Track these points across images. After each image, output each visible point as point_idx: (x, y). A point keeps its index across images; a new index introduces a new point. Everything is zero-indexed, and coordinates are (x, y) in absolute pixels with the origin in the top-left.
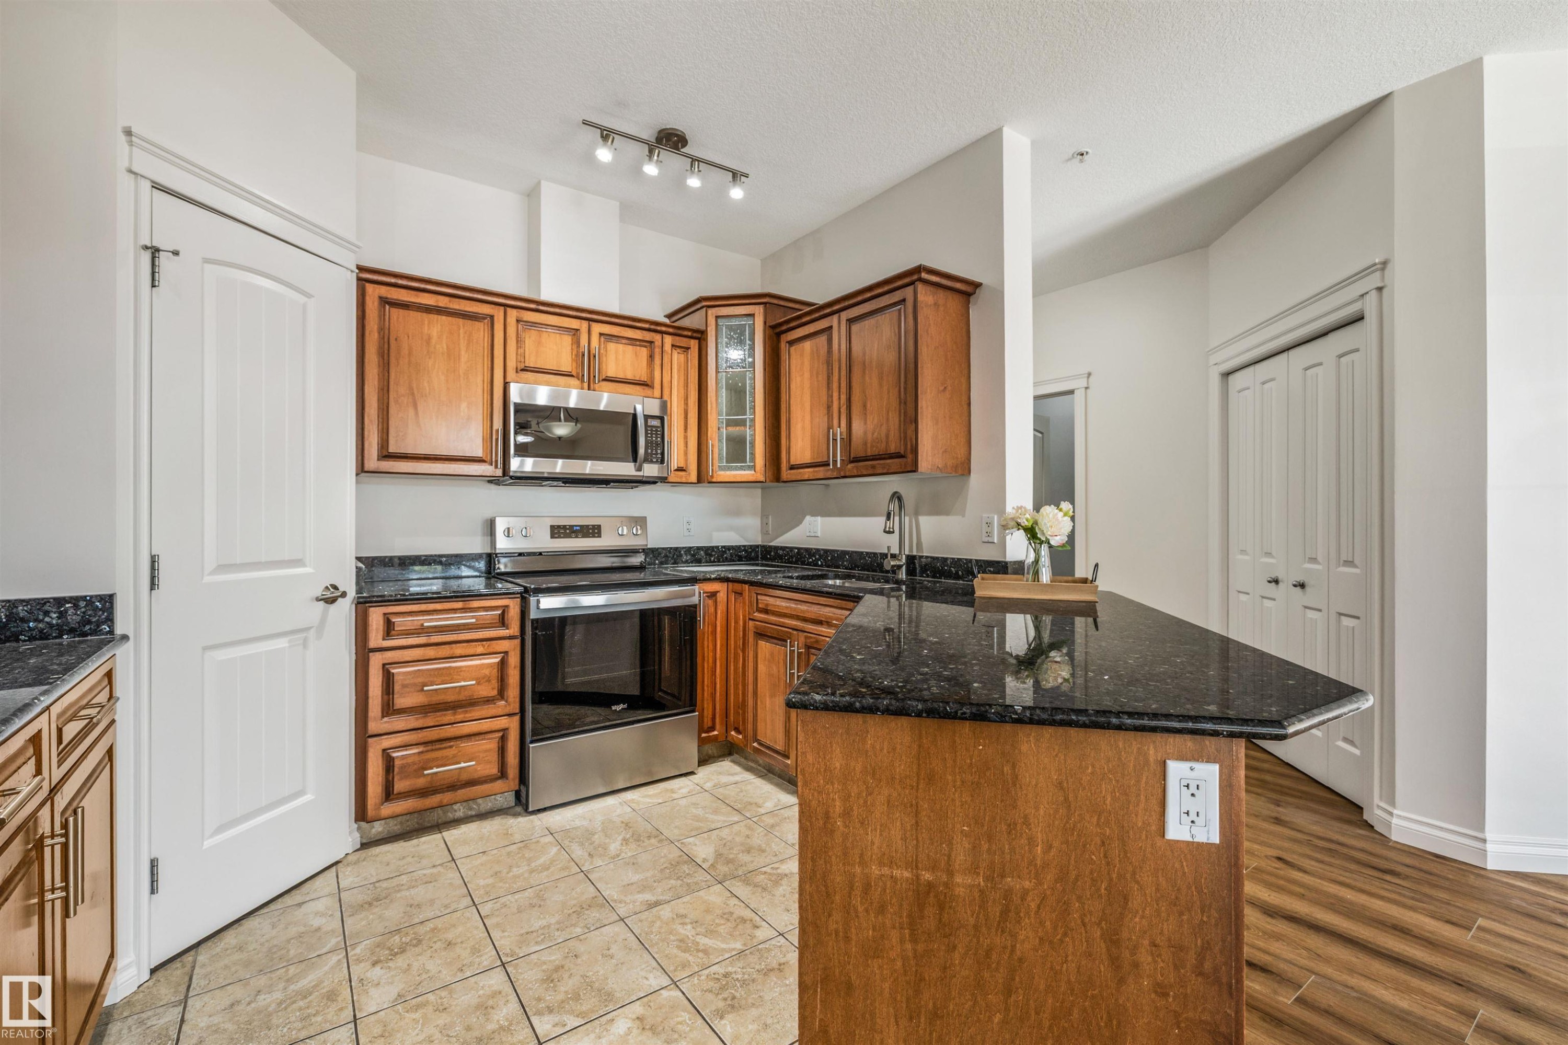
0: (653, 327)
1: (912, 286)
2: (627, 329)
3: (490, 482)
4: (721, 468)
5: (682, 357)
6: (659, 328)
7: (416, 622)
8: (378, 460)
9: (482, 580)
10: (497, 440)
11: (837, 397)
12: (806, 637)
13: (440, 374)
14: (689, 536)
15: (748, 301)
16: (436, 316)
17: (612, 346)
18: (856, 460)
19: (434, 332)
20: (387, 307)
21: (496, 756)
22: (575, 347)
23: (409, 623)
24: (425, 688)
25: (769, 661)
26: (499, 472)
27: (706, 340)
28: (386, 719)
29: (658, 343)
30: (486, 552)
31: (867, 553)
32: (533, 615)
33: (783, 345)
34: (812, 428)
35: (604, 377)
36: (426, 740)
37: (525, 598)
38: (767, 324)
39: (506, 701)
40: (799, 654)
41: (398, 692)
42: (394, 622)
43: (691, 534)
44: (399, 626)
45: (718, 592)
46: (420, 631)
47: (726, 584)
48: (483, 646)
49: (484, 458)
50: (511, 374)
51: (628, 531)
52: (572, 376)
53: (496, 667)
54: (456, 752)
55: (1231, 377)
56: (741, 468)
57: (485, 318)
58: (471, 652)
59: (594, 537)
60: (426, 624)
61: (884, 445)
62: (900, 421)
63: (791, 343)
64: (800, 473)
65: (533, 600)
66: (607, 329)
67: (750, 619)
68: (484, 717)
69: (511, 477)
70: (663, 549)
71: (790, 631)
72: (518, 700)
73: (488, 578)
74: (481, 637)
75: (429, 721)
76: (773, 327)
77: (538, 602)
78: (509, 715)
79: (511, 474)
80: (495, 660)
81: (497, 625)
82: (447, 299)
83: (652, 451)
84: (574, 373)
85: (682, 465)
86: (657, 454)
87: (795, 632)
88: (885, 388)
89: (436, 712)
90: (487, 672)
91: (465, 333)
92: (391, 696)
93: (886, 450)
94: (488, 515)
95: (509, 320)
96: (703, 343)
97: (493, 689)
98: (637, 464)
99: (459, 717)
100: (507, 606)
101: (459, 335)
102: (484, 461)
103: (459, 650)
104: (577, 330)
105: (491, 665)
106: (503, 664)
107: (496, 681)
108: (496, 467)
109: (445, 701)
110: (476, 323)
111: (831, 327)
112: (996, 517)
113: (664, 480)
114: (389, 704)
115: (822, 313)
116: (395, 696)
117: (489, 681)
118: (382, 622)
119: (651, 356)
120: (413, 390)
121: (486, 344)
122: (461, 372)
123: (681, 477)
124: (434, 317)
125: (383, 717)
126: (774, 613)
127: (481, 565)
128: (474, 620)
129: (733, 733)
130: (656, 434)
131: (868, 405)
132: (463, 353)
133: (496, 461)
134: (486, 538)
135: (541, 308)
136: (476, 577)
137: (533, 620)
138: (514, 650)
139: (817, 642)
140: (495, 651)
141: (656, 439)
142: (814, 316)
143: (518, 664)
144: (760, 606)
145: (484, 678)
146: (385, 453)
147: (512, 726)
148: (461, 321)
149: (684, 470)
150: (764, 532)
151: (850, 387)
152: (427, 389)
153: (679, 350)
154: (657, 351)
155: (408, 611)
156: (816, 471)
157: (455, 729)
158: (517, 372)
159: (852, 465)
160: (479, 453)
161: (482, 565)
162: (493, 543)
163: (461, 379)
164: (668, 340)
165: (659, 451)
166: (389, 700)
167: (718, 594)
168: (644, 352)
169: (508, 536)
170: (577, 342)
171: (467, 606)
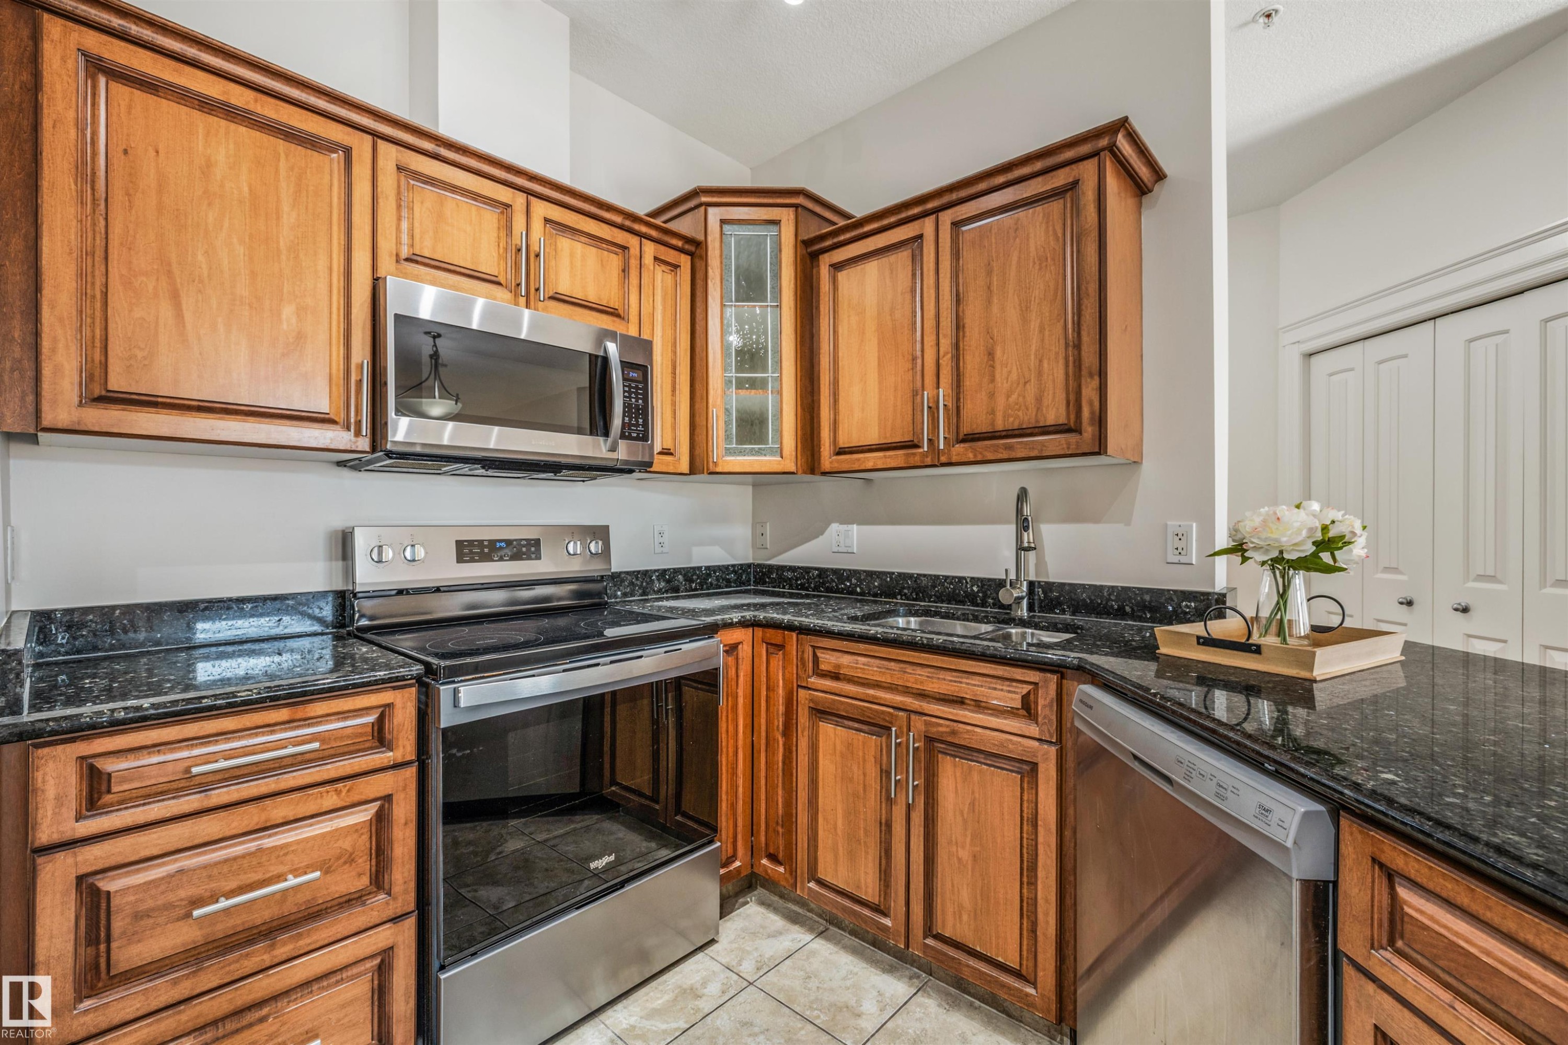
0: (628, 223)
1: (1096, 159)
2: (588, 219)
3: (341, 464)
4: (729, 452)
5: (669, 278)
6: (637, 227)
7: (170, 767)
8: (80, 404)
9: (328, 641)
10: (359, 382)
11: (934, 343)
12: (927, 723)
13: (235, 240)
14: (662, 553)
15: (770, 201)
16: (223, 123)
17: (565, 243)
18: (971, 438)
19: (221, 155)
20: (102, 80)
21: (369, 1009)
22: (503, 234)
23: (154, 771)
24: (197, 913)
25: (843, 756)
26: (364, 444)
27: (705, 259)
28: (87, 1004)
29: (634, 251)
30: (334, 588)
31: (946, 577)
32: (447, 718)
33: (824, 271)
34: (880, 390)
35: (551, 294)
36: (201, 1021)
37: (427, 685)
38: (799, 238)
39: (389, 894)
40: (916, 750)
41: (124, 933)
42: (109, 775)
43: (665, 550)
44: (124, 780)
45: (739, 643)
46: (183, 784)
47: (751, 630)
48: (339, 792)
49: (332, 416)
50: (386, 265)
51: (584, 547)
52: (499, 284)
53: (366, 830)
54: (273, 1028)
55: (1314, 359)
56: (759, 452)
57: (334, 151)
58: (312, 808)
59: (529, 558)
60: (195, 770)
61: (1032, 412)
62: (1067, 374)
63: (837, 267)
64: (859, 460)
65: (445, 691)
66: (557, 213)
67: (798, 686)
68: (339, 936)
69: (389, 454)
70: (627, 573)
71: (891, 710)
72: (412, 885)
73: (337, 638)
74: (333, 774)
75: (208, 979)
76: (807, 243)
77: (456, 692)
78: (396, 919)
79: (389, 447)
80: (364, 815)
81: (368, 745)
82: (249, 95)
83: (630, 420)
84: (502, 279)
85: (668, 445)
86: (637, 425)
87: (901, 714)
88: (1034, 325)
89: (224, 954)
90: (346, 844)
91: (292, 169)
92: (103, 947)
93: (1037, 421)
94: (339, 522)
95: (381, 162)
96: (699, 264)
97: (360, 875)
98: (610, 440)
99: (282, 951)
100: (389, 706)
101: (277, 171)
102: (332, 422)
103: (279, 810)
104: (509, 206)
105: (355, 829)
106: (382, 820)
107: (366, 857)
108: (358, 433)
109: (250, 924)
110: (315, 153)
111: (920, 237)
112: (1194, 525)
113: (646, 466)
114: (97, 966)
115: (903, 215)
116: (114, 945)
117: (351, 860)
118: (73, 779)
119: (624, 271)
120: (169, 264)
121: (335, 200)
122: (282, 244)
123: (668, 464)
124: (219, 124)
125: (79, 999)
126: (850, 680)
127: (324, 613)
128: (316, 745)
129: (764, 861)
130: (637, 394)
131: (998, 353)
132: (286, 207)
133: (358, 423)
134: (334, 563)
135: (444, 152)
136: (315, 634)
137: (445, 731)
138: (405, 788)
139: (954, 733)
140: (363, 797)
141: (637, 401)
142: (885, 222)
143: (413, 816)
144: (822, 667)
145: (339, 858)
146: (98, 391)
147: (400, 939)
148: (281, 145)
149: (671, 454)
150: (758, 545)
151: (959, 326)
152: (204, 266)
153: (664, 267)
154: (634, 263)
155: (149, 743)
156: (890, 457)
157: (272, 980)
158: (397, 261)
159: (962, 445)
160: (322, 405)
161: (327, 611)
162: (349, 572)
163: (284, 257)
164: (650, 249)
165: (641, 421)
166: (98, 956)
167: (740, 646)
168: (614, 261)
169: (380, 561)
170: (509, 228)
171: (300, 715)
